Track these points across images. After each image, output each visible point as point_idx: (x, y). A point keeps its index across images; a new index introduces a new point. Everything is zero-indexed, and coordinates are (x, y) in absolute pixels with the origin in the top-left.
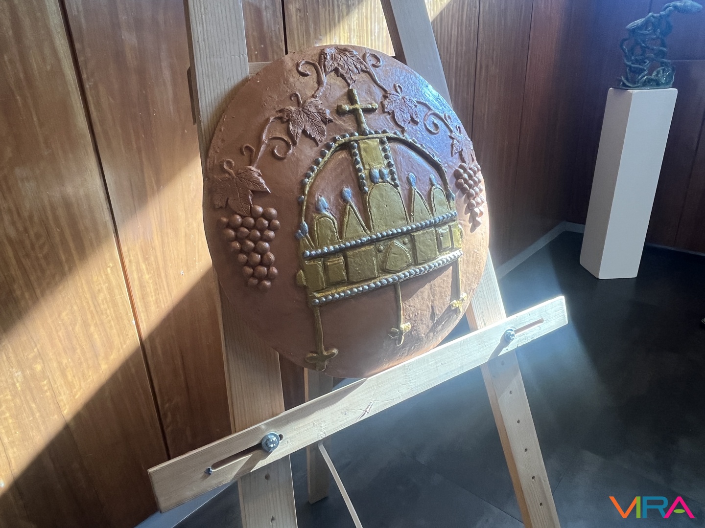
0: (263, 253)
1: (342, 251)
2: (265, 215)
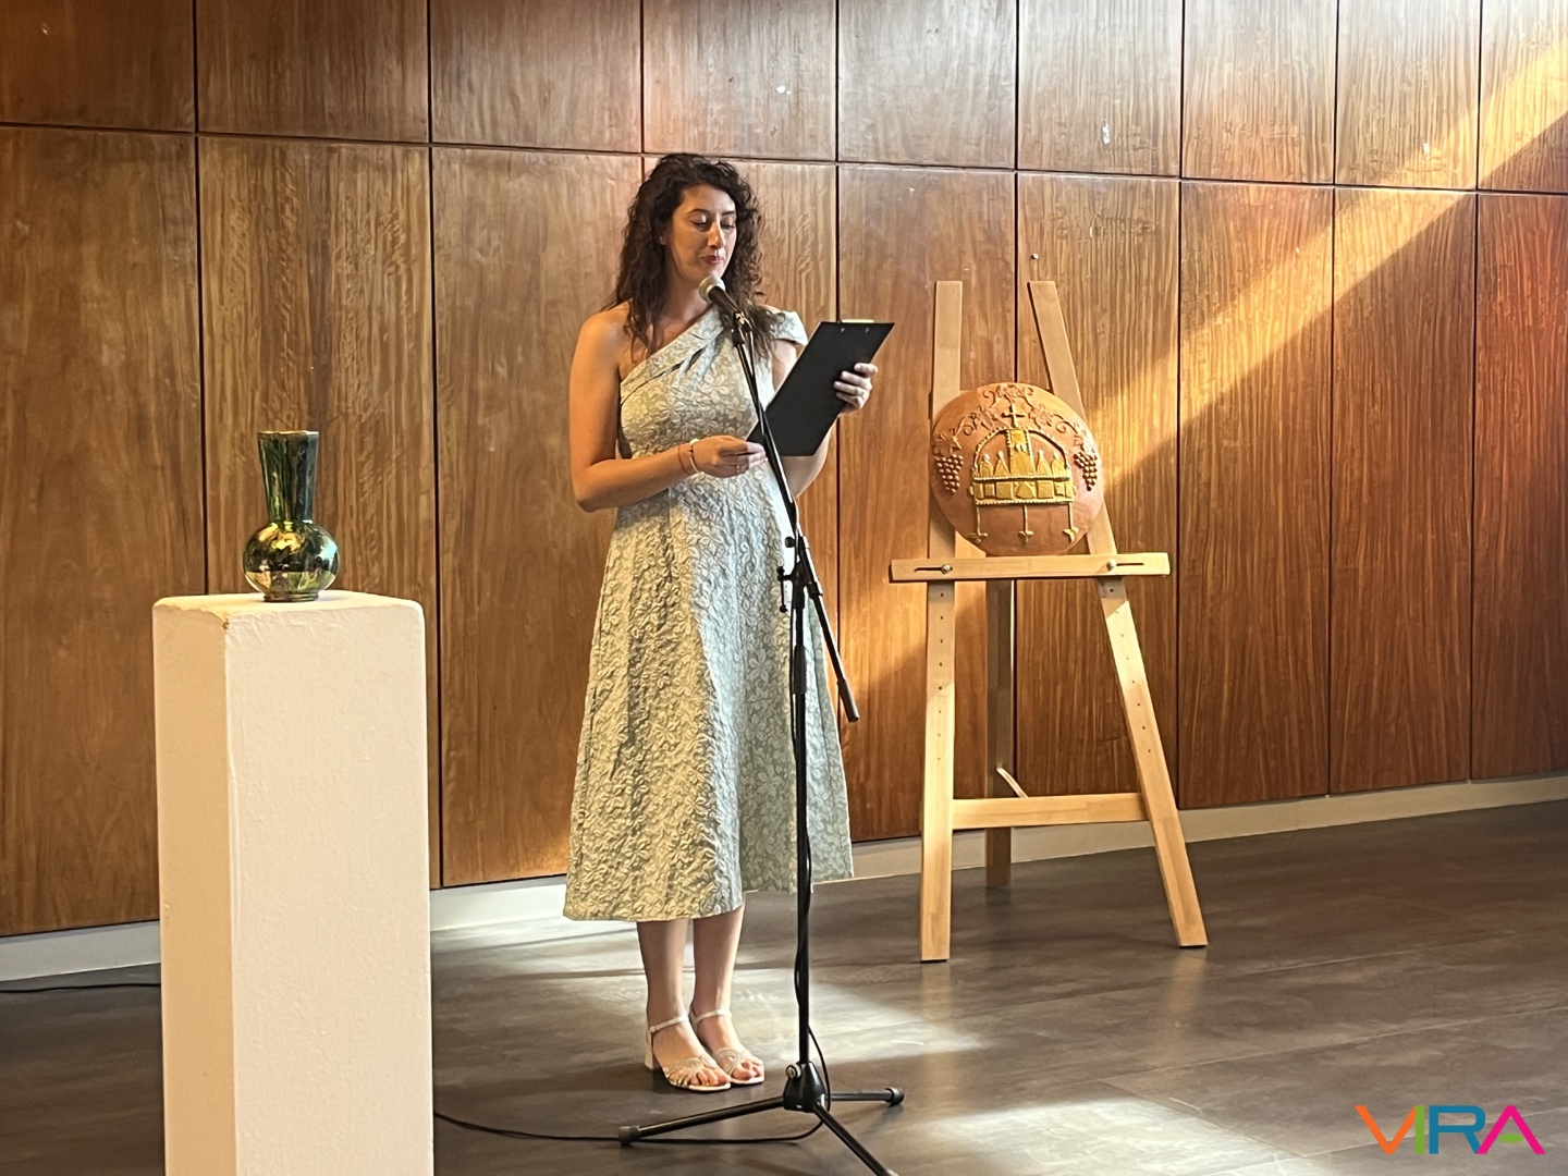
0: (954, 475)
1: (994, 481)
2: (958, 459)
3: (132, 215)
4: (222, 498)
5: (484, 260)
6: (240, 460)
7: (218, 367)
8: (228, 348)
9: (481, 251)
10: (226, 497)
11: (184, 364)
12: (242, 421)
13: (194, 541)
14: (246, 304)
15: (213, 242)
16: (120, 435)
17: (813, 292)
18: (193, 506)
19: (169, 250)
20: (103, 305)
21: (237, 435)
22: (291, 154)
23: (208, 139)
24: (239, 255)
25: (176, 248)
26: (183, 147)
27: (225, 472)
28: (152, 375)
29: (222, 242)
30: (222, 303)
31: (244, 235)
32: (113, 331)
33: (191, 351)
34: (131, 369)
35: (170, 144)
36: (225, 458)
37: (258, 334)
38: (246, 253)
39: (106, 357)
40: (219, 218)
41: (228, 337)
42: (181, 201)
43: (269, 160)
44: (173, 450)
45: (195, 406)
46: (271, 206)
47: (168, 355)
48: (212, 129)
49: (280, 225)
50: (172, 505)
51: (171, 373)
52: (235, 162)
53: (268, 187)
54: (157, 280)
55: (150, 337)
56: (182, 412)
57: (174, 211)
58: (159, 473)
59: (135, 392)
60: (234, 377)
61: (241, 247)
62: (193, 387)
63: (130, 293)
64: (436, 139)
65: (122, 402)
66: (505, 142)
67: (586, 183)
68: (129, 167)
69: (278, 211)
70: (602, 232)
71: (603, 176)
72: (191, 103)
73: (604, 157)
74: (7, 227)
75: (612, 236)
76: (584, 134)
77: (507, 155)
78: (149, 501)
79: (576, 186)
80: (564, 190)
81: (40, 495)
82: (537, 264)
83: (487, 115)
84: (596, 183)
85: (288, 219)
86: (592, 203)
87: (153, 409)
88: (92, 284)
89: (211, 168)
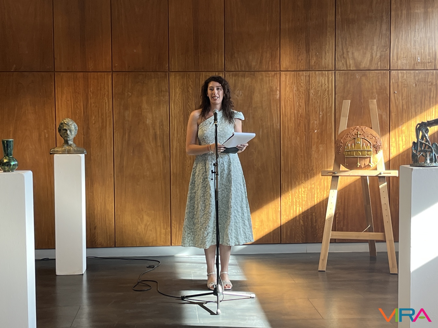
0: (340, 149)
1: (350, 151)
2: (342, 145)
3: (154, 90)
4: (174, 153)
5: (238, 98)
6: (178, 144)
7: (173, 123)
8: (176, 119)
9: (237, 95)
10: (175, 153)
11: (165, 123)
12: (179, 136)
13: (168, 163)
14: (180, 110)
15: (172, 95)
16: (151, 139)
17: (328, 103)
18: (167, 154)
19: (162, 98)
20: (147, 110)
21: (178, 139)
22: (191, 75)
23: (172, 73)
24: (178, 98)
25: (164, 97)
26: (166, 75)
27: (175, 147)
28: (158, 126)
29: (175, 96)
30: (174, 109)
31: (180, 94)
32: (149, 116)
33: (167, 120)
35: (163, 74)
36: (175, 144)
37: (183, 116)
39: (148, 122)
40: (174, 90)
41: (176, 117)
42: (165, 87)
43: (185, 77)
44: (163, 142)
45: (168, 132)
46: (186, 87)
47: (162, 121)
48: (173, 70)
49: (188, 91)
50: (163, 155)
51: (163, 125)
52: (178, 78)
53: (185, 82)
54: (160, 104)
55: (158, 117)
56: (165, 133)
57: (164, 89)
58: (160, 147)
59: (154, 129)
60: (177, 126)
61: (179, 97)
62: (168, 128)
63: (153, 107)
64: (226, 70)
65: (151, 131)
66: (243, 69)
67: (265, 79)
68: (153, 80)
69: (188, 88)
70: (269, 90)
71: (269, 77)
72: (168, 65)
73: (269, 72)
74: (126, 94)
75: (272, 91)
76: (264, 67)
77: (244, 72)
78: (157, 154)
79: (262, 79)
80: (259, 81)
81: (133, 152)
82: (251, 98)
83: (239, 64)
84: (267, 79)
85: (190, 89)
86: (266, 83)
87: (158, 133)
88: (145, 106)
89: (172, 78)
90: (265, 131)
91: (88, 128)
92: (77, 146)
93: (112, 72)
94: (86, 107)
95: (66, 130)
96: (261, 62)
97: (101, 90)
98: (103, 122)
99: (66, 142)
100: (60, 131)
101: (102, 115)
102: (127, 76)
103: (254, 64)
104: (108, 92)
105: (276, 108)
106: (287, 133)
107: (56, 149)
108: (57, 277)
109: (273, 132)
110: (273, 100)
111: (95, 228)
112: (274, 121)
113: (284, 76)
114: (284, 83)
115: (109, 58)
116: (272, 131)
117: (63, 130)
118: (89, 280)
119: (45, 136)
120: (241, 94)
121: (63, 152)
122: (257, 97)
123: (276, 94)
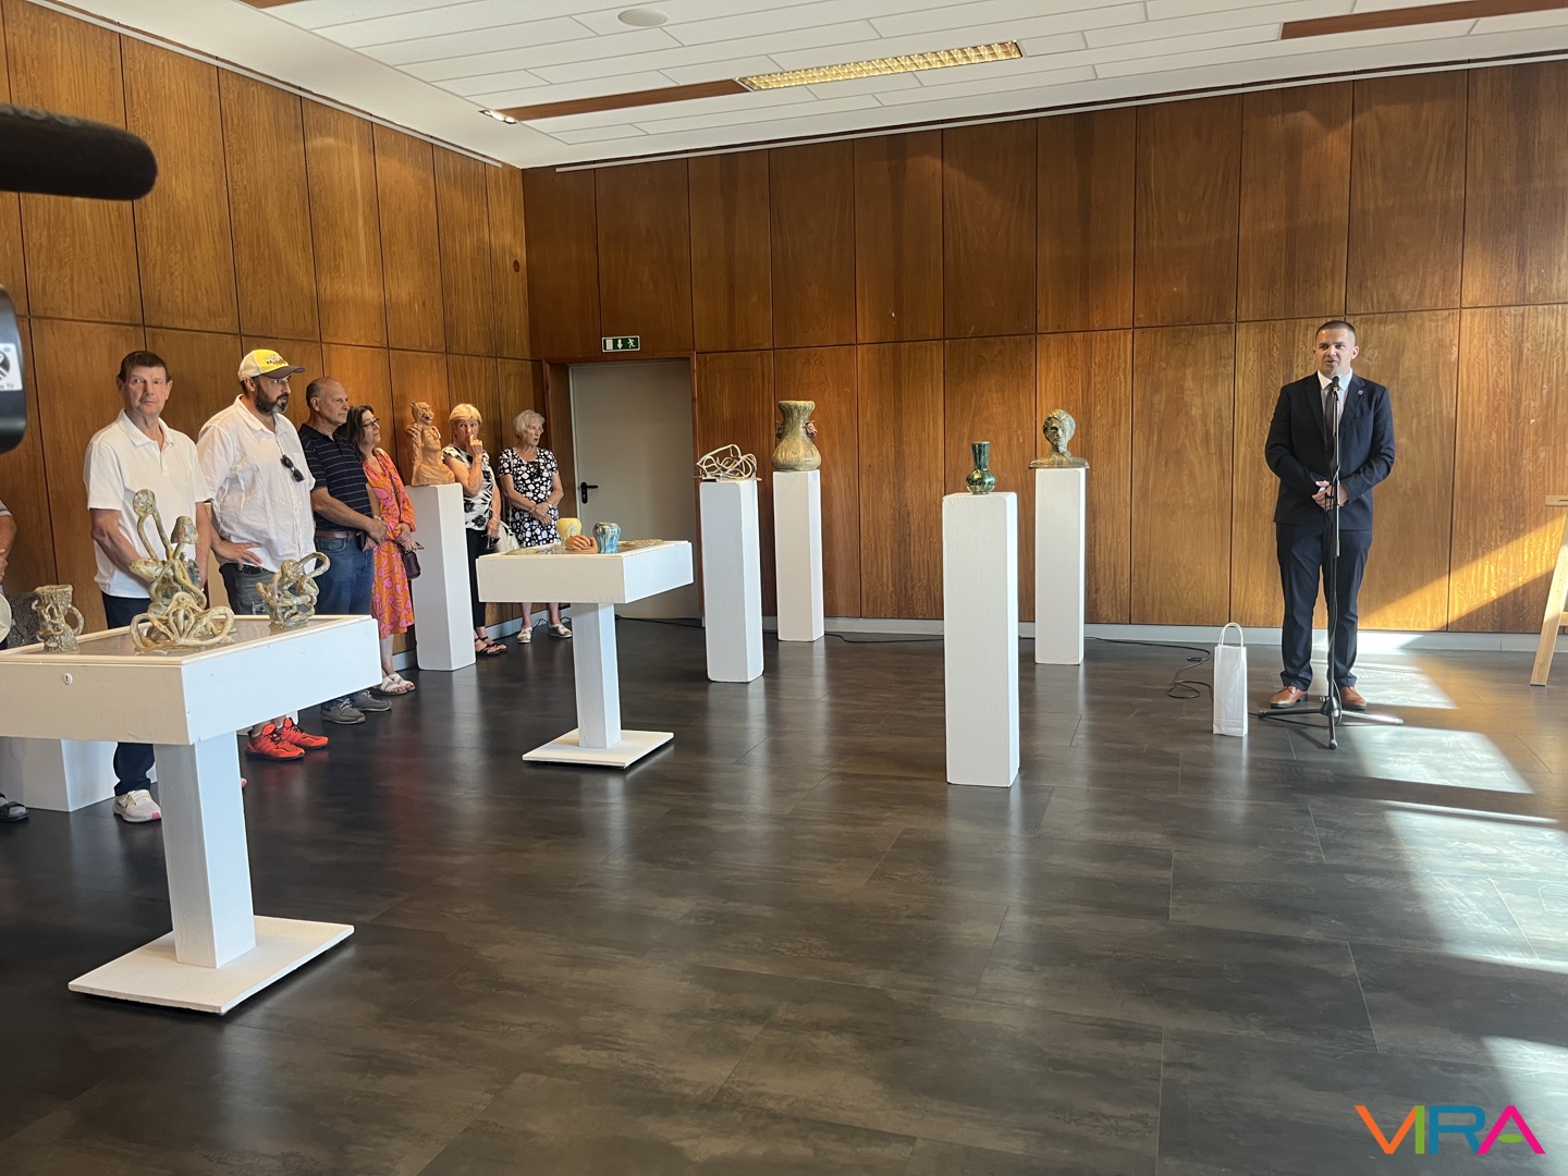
3: (1207, 356)
5: (1370, 363)
6: (1249, 450)
7: (1241, 414)
8: (1246, 406)
9: (1369, 359)
10: (1242, 465)
11: (1226, 413)
12: (1250, 435)
13: (1227, 481)
14: (1255, 388)
15: (1241, 364)
16: (1198, 441)
17: (1561, 367)
18: (1228, 467)
19: (1222, 368)
20: (1194, 392)
21: (1248, 440)
22: (1278, 326)
23: (1241, 324)
24: (1252, 369)
25: (1225, 368)
26: (1230, 328)
27: (1241, 455)
28: (1212, 419)
29: (1245, 364)
30: (1244, 389)
31: (1255, 361)
32: (1198, 401)
33: (1230, 409)
34: (1204, 416)
35: (1224, 327)
36: (1242, 449)
37: (1259, 400)
38: (1255, 368)
39: (1193, 413)
40: (1244, 355)
41: (1246, 402)
42: (1228, 350)
43: (1267, 330)
44: (1220, 447)
45: (1230, 429)
46: (1267, 348)
47: (1220, 410)
48: (1243, 319)
49: (1271, 355)
50: (1219, 468)
51: (1221, 417)
52: (1252, 331)
53: (1266, 340)
54: (1216, 380)
55: (1212, 403)
56: (1225, 432)
57: (1225, 353)
58: (1214, 456)
59: (1205, 425)
60: (1248, 417)
61: (1253, 366)
62: (1230, 423)
63: (1205, 387)
64: (1348, 313)
65: (1200, 429)
66: (1384, 310)
67: (1427, 324)
68: (1206, 338)
69: (1270, 350)
70: (1435, 345)
71: (1437, 321)
72: (1234, 311)
73: (1438, 312)
74: (1157, 366)
75: (1441, 346)
76: (1427, 303)
77: (1385, 316)
78: (1209, 466)
79: (1422, 326)
80: (1415, 328)
81: (1166, 463)
82: (1398, 362)
83: (1375, 300)
84: (1433, 324)
85: (1276, 353)
86: (1430, 334)
87: (1212, 431)
88: (1189, 384)
89: (1241, 335)
90: (1424, 423)
91: (1089, 426)
92: (1073, 454)
93: (1134, 328)
94: (1087, 390)
95: (1057, 429)
96: (1421, 294)
97: (1112, 360)
98: (1114, 415)
99: (1056, 449)
100: (1045, 430)
101: (1114, 402)
102: (1159, 335)
103: (1406, 297)
104: (1126, 363)
105: (1448, 379)
106: (1470, 427)
107: (1039, 461)
108: (1037, 667)
109: (1442, 424)
110: (1443, 362)
111: (1097, 591)
112: (1444, 404)
113: (1469, 317)
114: (1468, 330)
115: (1128, 305)
116: (1438, 422)
117: (1050, 430)
118: (1088, 674)
119: (1018, 440)
120: (1376, 355)
121: (1051, 466)
122: (1409, 361)
123: (1450, 353)
